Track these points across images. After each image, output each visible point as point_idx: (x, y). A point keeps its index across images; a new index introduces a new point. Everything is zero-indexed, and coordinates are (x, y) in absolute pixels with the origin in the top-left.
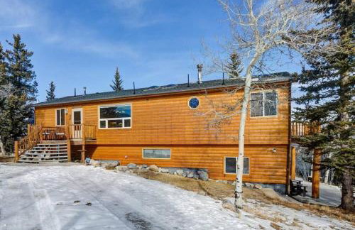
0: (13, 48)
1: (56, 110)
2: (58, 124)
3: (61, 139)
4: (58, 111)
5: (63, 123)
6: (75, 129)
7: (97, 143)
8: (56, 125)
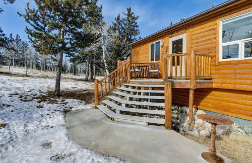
0: (126, 16)
1: (150, 45)
2: (152, 59)
3: (155, 77)
4: (153, 46)
5: (157, 59)
6: (173, 64)
7: (214, 86)
8: (150, 62)
